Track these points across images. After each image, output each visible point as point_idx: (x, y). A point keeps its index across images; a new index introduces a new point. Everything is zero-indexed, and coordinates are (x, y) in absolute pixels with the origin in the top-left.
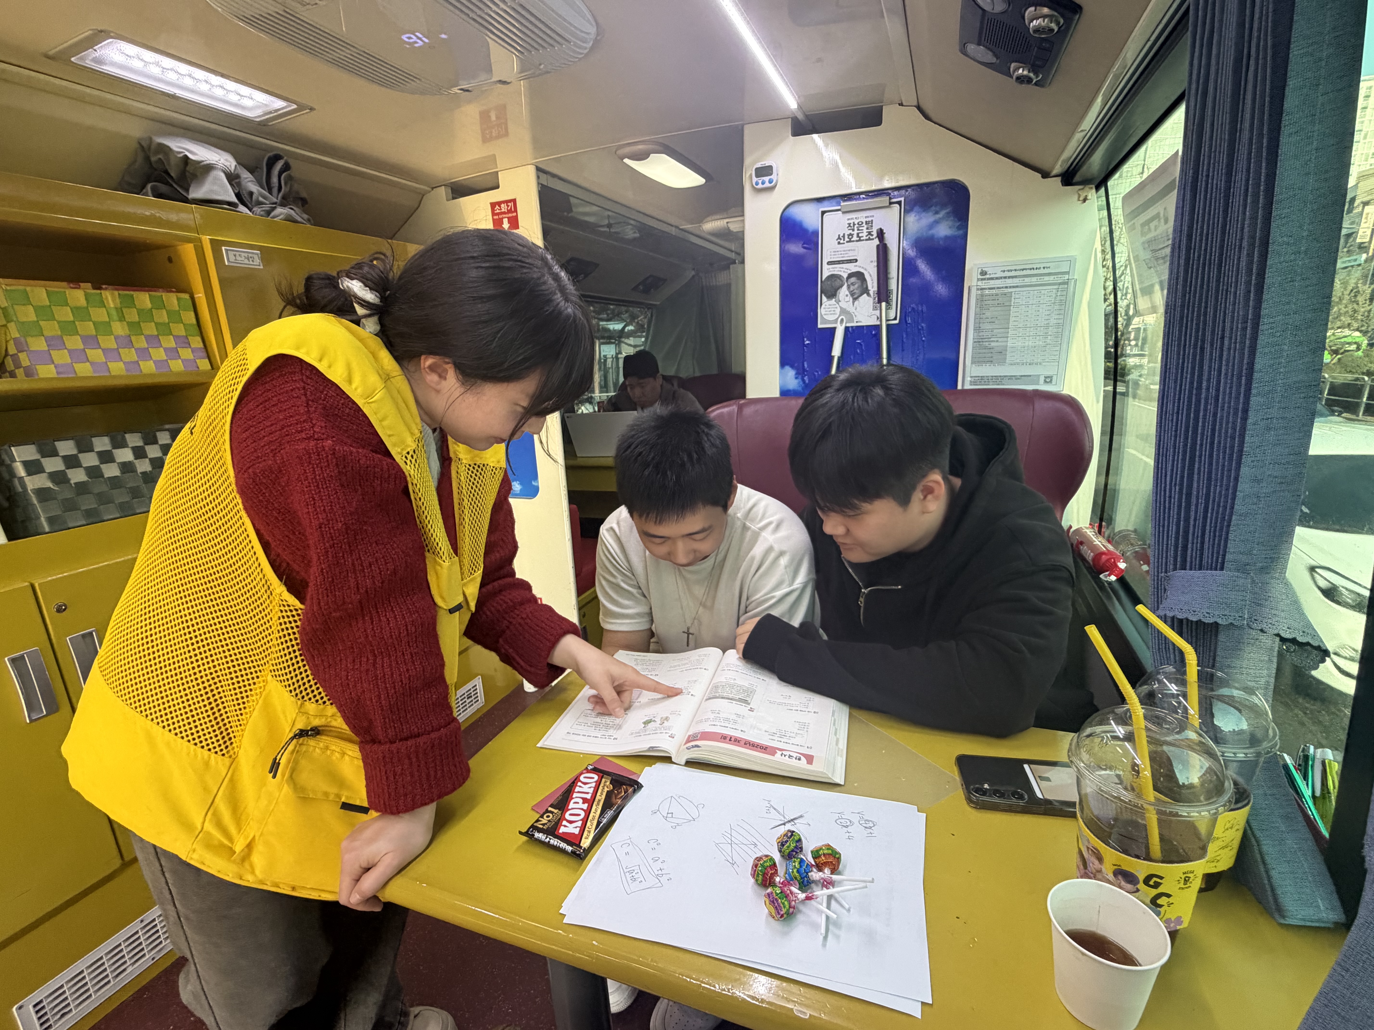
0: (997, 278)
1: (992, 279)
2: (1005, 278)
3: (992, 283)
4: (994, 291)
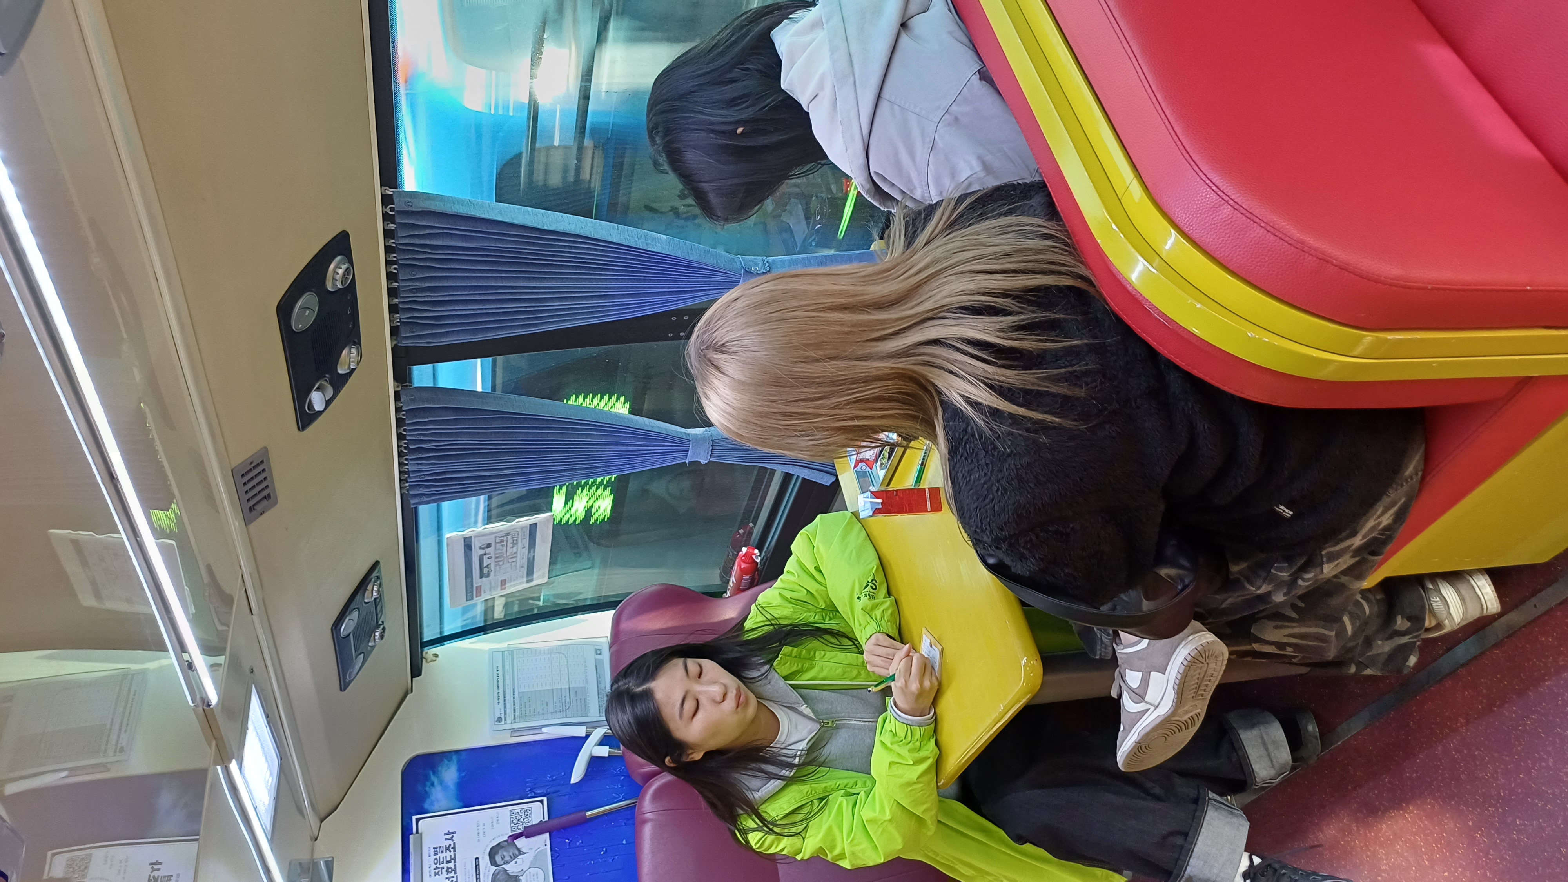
0: (505, 707)
1: (505, 711)
2: (505, 700)
3: (509, 711)
4: (517, 708)
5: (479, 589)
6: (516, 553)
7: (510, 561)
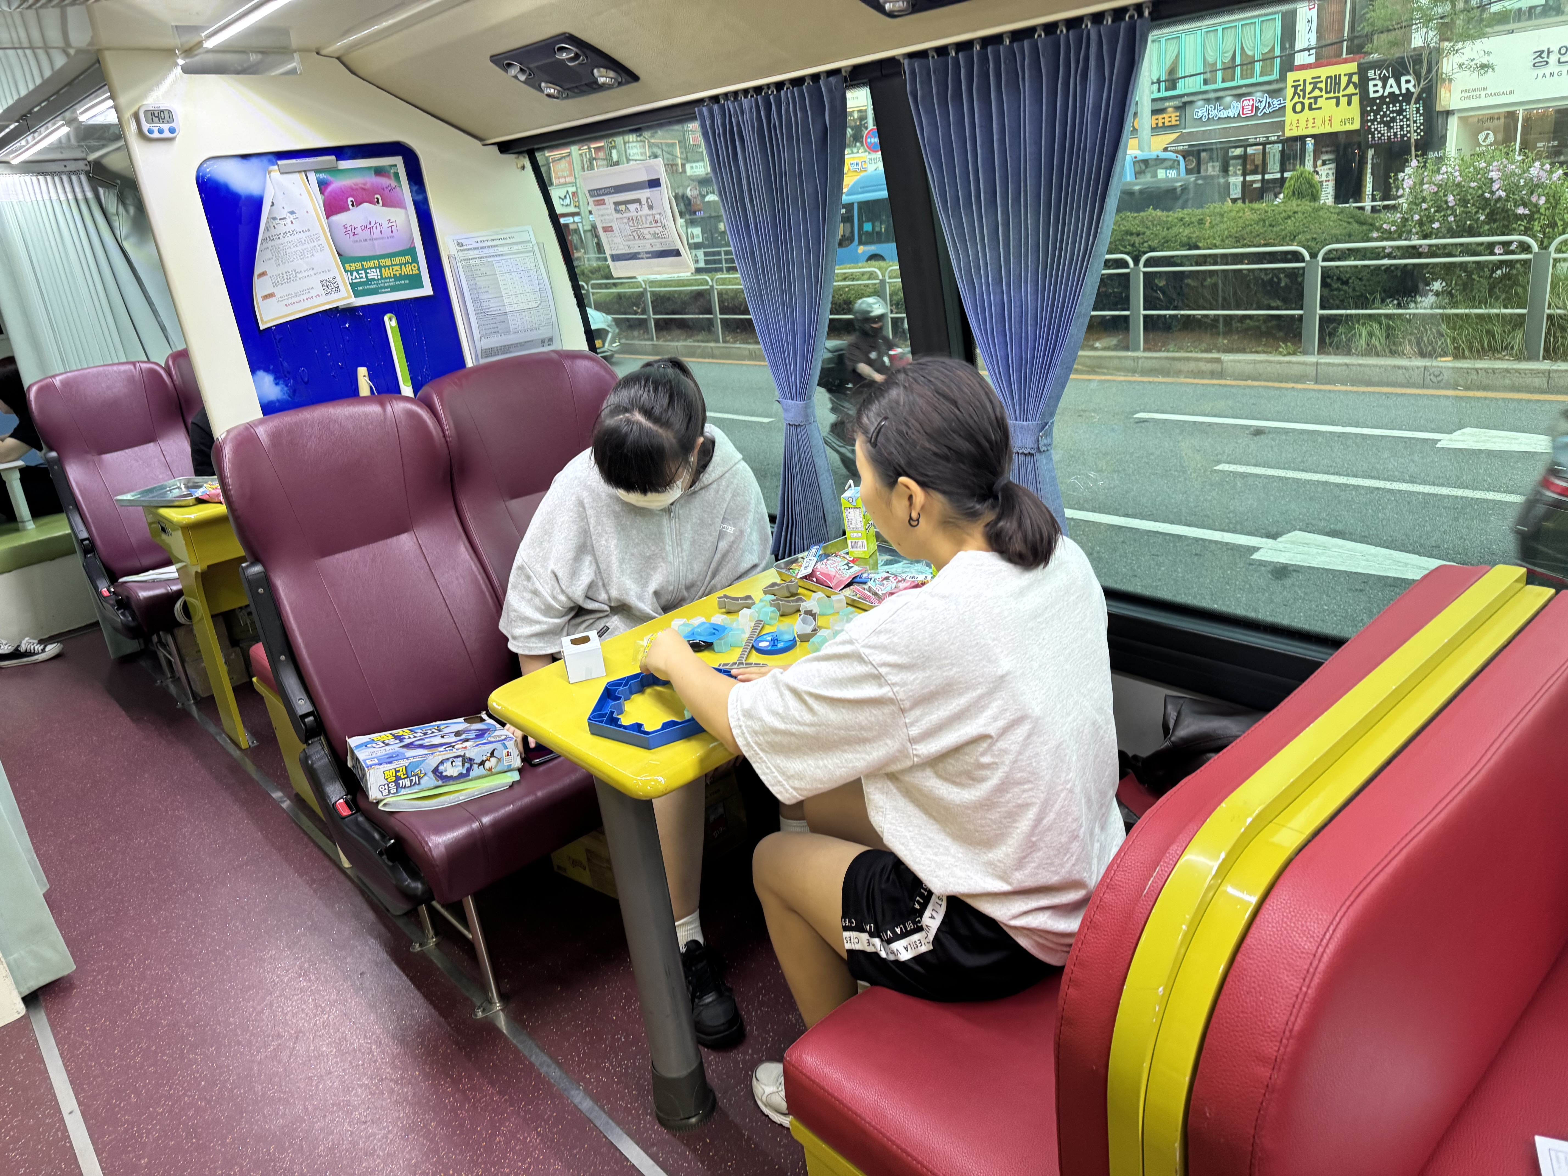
0: (474, 249)
2: (481, 248)
5: (602, 203)
6: (644, 238)
7: (635, 234)
